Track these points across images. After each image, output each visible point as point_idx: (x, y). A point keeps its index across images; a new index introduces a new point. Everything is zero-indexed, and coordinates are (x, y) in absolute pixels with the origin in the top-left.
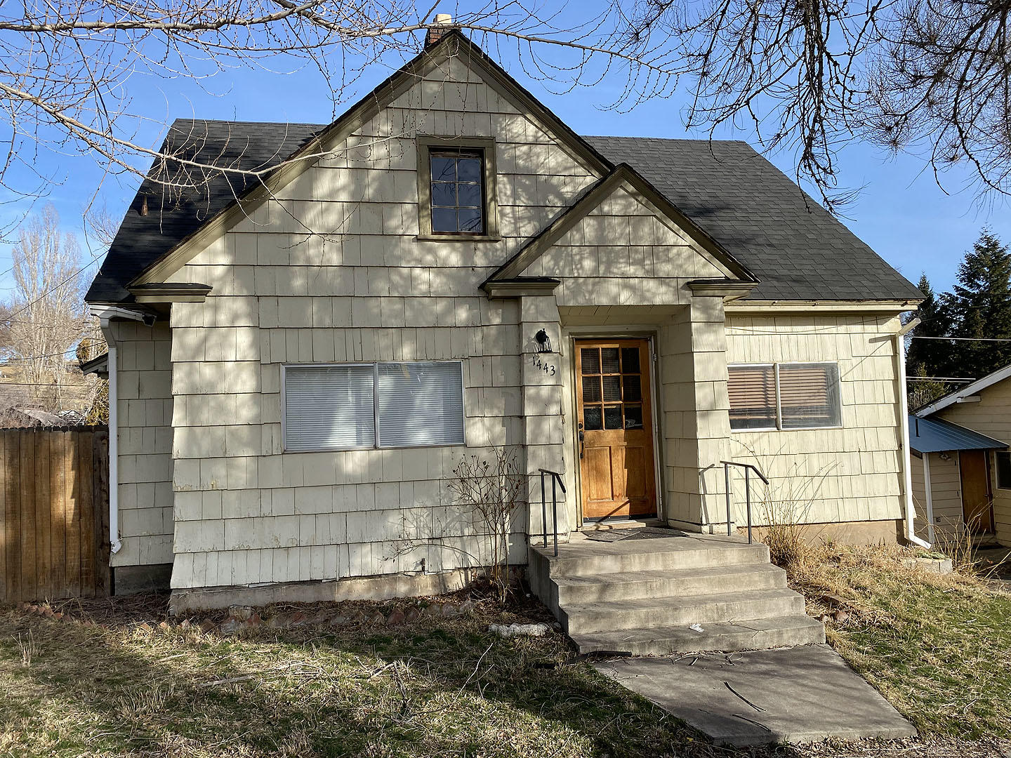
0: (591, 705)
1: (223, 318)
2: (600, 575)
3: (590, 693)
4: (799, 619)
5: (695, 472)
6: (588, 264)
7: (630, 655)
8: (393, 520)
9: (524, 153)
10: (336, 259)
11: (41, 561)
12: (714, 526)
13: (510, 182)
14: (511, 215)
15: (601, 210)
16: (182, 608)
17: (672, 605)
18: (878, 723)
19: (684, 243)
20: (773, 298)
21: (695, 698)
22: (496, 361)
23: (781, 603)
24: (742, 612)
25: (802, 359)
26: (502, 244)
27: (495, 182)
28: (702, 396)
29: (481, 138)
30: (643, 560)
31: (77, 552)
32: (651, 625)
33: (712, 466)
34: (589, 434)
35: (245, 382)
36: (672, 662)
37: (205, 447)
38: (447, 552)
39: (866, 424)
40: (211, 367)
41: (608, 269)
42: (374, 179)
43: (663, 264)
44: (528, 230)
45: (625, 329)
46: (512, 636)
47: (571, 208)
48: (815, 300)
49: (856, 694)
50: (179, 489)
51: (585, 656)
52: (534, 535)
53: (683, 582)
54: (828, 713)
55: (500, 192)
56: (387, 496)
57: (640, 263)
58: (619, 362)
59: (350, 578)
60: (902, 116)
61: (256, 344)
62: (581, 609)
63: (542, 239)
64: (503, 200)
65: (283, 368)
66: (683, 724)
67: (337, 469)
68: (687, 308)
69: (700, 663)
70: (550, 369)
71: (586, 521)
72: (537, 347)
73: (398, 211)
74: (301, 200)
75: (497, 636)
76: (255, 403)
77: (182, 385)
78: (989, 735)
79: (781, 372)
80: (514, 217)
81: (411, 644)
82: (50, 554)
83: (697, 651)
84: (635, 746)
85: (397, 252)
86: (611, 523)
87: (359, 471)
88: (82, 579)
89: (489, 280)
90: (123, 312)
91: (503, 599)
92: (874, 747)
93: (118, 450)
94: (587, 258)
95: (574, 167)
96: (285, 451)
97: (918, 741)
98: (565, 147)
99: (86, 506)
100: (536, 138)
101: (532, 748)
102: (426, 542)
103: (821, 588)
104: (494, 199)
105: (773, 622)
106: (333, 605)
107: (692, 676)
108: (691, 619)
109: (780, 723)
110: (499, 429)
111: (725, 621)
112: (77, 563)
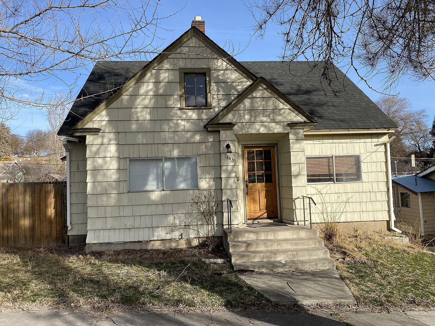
0: (231, 288)
1: (106, 141)
2: (248, 240)
3: (232, 285)
4: (326, 259)
5: (292, 200)
6: (247, 117)
7: (254, 271)
8: (171, 219)
9: (222, 74)
10: (148, 117)
11: (42, 233)
12: (299, 222)
13: (216, 85)
14: (216, 98)
15: (252, 96)
16: (90, 251)
17: (274, 252)
18: (341, 298)
19: (286, 108)
20: (330, 128)
21: (272, 287)
22: (211, 156)
23: (319, 253)
24: (303, 256)
25: (345, 153)
26: (213, 110)
27: (210, 85)
28: (294, 169)
29: (205, 68)
30: (266, 234)
31: (55, 229)
32: (265, 260)
33: (298, 198)
34: (250, 184)
35: (114, 165)
36: (270, 274)
37: (99, 189)
38: (191, 231)
39: (373, 180)
40: (101, 159)
41: (255, 119)
42: (163, 86)
43: (278, 116)
44: (223, 104)
45: (264, 143)
46: (210, 263)
47: (240, 95)
48: (349, 129)
49: (338, 287)
50: (89, 206)
51: (236, 271)
52: (225, 225)
53: (280, 244)
54: (323, 294)
55: (212, 89)
56: (168, 209)
57: (269, 116)
58: (263, 156)
59: (153, 240)
60: (374, 54)
61: (118, 150)
62: (237, 253)
63: (229, 108)
64: (213, 92)
65: (128, 160)
66: (262, 296)
67: (149, 198)
68: (288, 134)
69: (281, 275)
70: (231, 159)
71: (249, 219)
72: (226, 150)
73: (172, 98)
74: (135, 95)
75: (204, 263)
76: (117, 173)
77: (90, 166)
78: (387, 305)
79: (335, 159)
80: (218, 99)
81: (170, 265)
82: (45, 231)
83: (282, 270)
84: (242, 303)
85: (172, 114)
86: (259, 221)
87: (157, 199)
88: (57, 240)
89: (207, 124)
90: (71, 139)
91: (210, 250)
92: (337, 307)
93: (70, 191)
94: (247, 115)
95: (242, 78)
96: (129, 191)
97: (356, 305)
98: (239, 71)
99: (58, 212)
100: (227, 67)
101: (202, 302)
102: (183, 227)
103: (343, 248)
104: (210, 92)
105: (315, 260)
106: (147, 251)
107: (276, 279)
108: (281, 258)
109: (301, 297)
110: (212, 183)
111: (296, 259)
112: (55, 234)
